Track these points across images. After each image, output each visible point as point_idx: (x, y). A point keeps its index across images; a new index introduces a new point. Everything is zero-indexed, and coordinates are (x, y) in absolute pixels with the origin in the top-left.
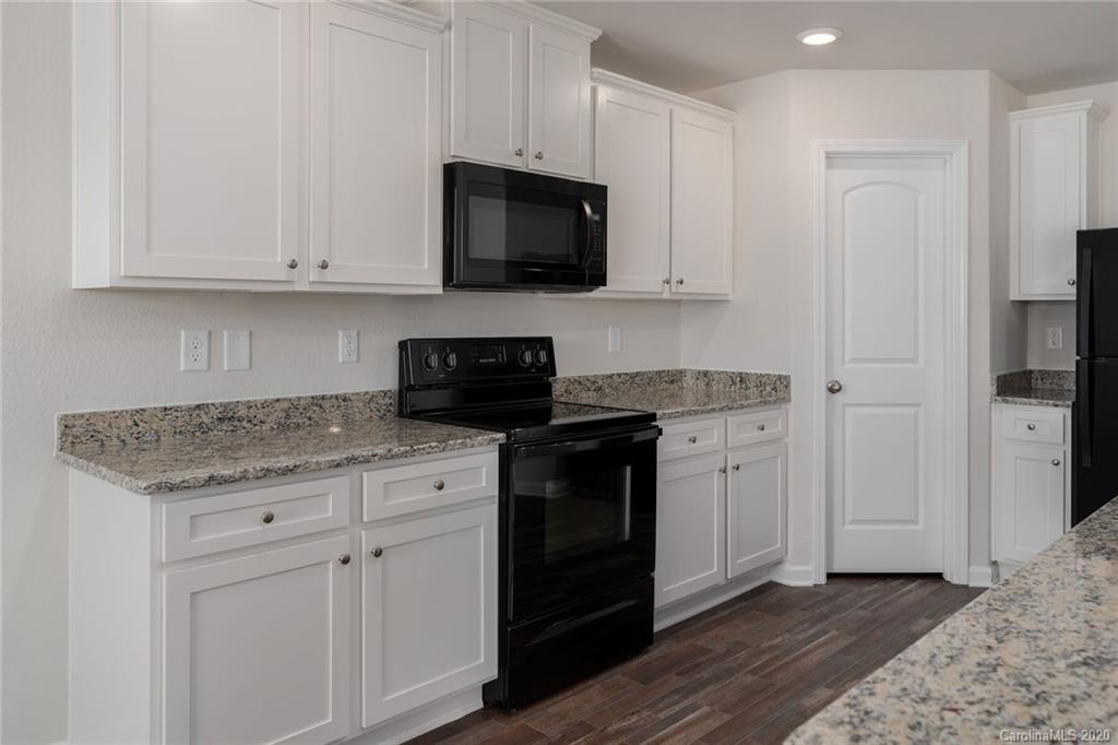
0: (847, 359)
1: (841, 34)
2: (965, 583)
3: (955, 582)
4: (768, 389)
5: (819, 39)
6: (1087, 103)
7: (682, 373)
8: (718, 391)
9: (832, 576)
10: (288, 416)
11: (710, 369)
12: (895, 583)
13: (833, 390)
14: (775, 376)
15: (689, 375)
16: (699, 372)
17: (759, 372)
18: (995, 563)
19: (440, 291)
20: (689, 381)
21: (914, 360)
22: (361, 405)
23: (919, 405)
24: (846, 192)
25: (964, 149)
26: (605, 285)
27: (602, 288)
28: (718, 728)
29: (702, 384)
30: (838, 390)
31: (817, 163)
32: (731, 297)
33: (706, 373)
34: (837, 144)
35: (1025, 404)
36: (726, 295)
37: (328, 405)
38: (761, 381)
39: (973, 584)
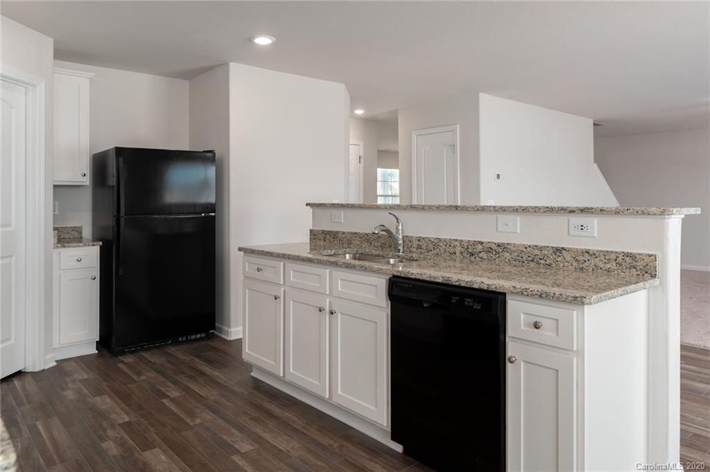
2: (42, 369)
6: (90, 75)
18: (53, 350)
23: (11, 256)
25: (43, 85)
39: (47, 367)
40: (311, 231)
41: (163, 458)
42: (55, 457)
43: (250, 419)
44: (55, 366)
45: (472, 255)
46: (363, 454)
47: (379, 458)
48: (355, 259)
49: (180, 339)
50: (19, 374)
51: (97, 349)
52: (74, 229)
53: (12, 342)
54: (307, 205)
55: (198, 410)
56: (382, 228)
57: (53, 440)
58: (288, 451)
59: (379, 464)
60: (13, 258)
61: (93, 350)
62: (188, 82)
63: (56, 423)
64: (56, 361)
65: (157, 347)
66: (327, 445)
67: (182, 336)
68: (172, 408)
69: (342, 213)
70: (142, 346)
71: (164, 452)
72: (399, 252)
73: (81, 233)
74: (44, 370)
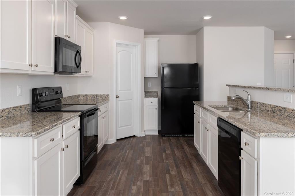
0: (119, 90)
1: (128, 18)
2: (140, 136)
3: (139, 136)
4: (104, 98)
5: (123, 18)
6: (158, 39)
7: (79, 95)
8: (90, 99)
9: (117, 140)
10: (8, 114)
11: (87, 94)
12: (129, 139)
13: (117, 97)
14: (106, 95)
15: (81, 96)
16: (84, 95)
17: (101, 94)
18: (144, 131)
19: (53, 74)
20: (81, 98)
21: (131, 90)
22: (24, 109)
23: (131, 100)
24: (118, 52)
25: (140, 45)
26: (81, 73)
27: (79, 73)
28: (128, 172)
29: (85, 98)
30: (118, 97)
31: (114, 45)
32: (93, 76)
33: (86, 95)
34: (119, 41)
35: (151, 98)
36: (92, 75)
37: (17, 109)
38: (102, 96)
39: (142, 136)
40: (228, 96)
41: (148, 168)
42: (125, 160)
43: (184, 166)
44: (144, 136)
45: (274, 112)
46: (210, 188)
47: (215, 192)
48: (233, 110)
49: (185, 135)
50: (134, 136)
51: (159, 133)
52: (155, 92)
53: (132, 126)
54: (227, 85)
55: (170, 158)
56: (237, 97)
57: (128, 155)
58: (185, 179)
59: (212, 193)
60: (132, 100)
61: (157, 133)
62: (195, 35)
63: (132, 152)
64: (145, 135)
65: (176, 136)
66: (200, 181)
67: (186, 134)
68: (163, 156)
69: (237, 89)
70: (171, 135)
71: (150, 167)
72: (248, 108)
73: (157, 93)
74: (141, 137)
